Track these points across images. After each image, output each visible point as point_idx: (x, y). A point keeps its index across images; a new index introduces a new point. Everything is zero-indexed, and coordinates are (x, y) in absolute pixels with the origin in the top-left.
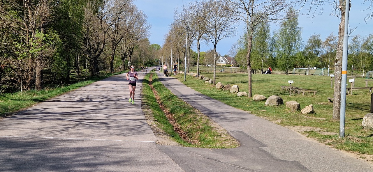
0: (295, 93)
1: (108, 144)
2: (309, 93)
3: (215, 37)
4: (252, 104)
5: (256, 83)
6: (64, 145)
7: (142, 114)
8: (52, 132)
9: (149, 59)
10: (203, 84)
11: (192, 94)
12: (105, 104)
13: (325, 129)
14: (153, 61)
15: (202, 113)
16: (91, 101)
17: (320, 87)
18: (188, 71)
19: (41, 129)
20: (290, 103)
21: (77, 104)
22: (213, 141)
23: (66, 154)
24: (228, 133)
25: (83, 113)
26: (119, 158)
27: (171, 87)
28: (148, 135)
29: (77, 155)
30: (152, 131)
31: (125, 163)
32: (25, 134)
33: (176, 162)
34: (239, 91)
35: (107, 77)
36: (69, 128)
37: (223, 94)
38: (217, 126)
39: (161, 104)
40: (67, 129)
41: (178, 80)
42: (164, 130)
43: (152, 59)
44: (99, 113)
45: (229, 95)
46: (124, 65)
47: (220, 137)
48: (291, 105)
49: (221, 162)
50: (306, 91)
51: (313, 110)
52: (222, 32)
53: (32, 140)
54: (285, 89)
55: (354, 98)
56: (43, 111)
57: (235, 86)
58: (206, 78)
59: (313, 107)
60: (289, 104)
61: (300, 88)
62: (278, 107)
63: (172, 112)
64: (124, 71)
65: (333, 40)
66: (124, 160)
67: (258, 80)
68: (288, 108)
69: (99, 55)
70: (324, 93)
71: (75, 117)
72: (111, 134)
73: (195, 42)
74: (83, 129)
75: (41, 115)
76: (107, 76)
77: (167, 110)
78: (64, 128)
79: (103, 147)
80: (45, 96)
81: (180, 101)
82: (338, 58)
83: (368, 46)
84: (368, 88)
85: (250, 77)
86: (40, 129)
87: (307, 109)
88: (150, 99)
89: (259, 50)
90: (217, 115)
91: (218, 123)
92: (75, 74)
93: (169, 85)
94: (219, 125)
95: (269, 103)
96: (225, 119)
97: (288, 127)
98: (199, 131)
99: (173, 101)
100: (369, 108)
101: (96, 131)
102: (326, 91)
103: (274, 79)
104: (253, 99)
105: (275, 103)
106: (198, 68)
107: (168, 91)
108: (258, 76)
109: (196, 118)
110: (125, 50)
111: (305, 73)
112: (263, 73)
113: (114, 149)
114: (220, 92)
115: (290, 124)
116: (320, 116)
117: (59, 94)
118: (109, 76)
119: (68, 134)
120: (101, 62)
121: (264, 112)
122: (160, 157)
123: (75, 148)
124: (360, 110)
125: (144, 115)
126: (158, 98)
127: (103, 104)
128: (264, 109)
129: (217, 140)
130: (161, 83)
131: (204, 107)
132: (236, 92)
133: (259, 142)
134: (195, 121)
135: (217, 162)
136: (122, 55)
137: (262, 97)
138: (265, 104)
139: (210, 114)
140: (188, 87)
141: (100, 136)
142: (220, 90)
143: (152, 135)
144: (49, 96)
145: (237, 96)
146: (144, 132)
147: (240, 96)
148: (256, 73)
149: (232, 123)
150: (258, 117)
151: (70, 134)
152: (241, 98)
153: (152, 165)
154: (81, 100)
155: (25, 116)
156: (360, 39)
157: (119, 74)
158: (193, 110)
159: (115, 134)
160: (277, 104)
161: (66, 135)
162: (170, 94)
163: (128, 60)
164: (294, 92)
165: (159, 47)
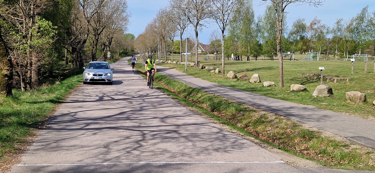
2: (341, 80)
9: (124, 49)
10: (209, 73)
20: (353, 94)
30: (247, 141)
34: (260, 81)
43: (127, 49)
45: (252, 86)
46: (104, 56)
48: (356, 95)
50: (338, 78)
54: (306, 76)
57: (256, 75)
65: (317, 24)
68: (350, 100)
77: (204, 107)
81: (210, 94)
83: (351, 29)
85: (281, 65)
95: (318, 94)
104: (291, 90)
105: (326, 94)
111: (291, 58)
129: (357, 154)
132: (257, 82)
136: (101, 45)
137: (300, 86)
138: (313, 95)
145: (263, 86)
147: (268, 86)
162: (188, 87)
163: (108, 51)
165: (133, 37)
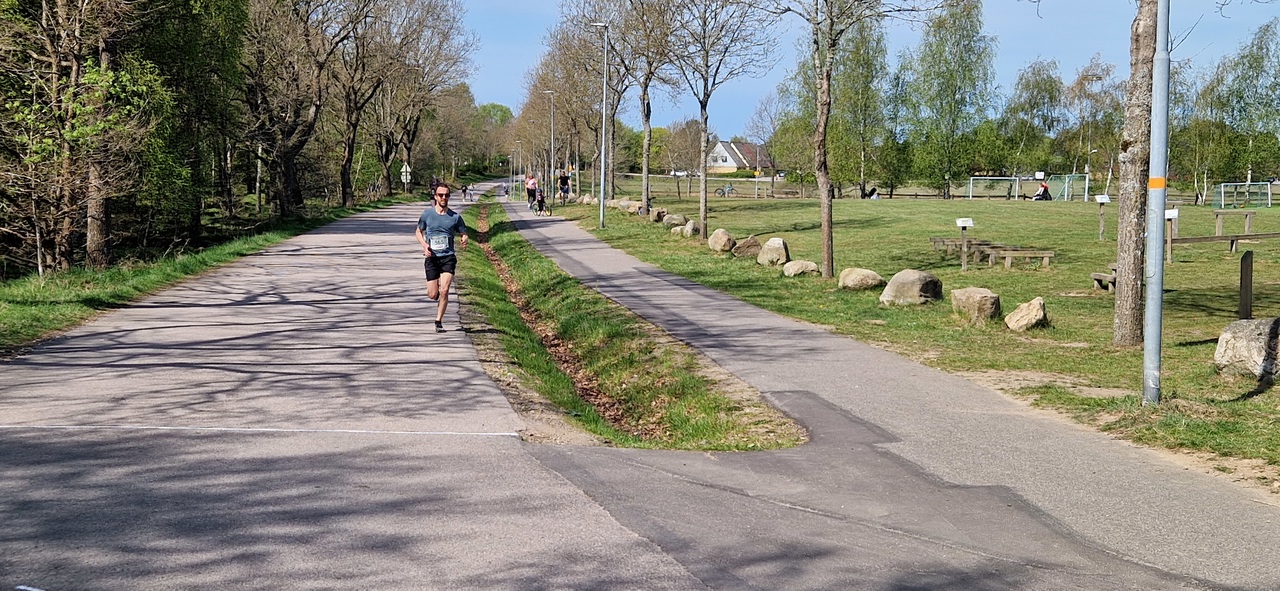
0: (981, 261)
1: (360, 446)
2: (1027, 260)
3: (704, 73)
4: (835, 301)
5: (843, 230)
6: (206, 451)
7: (464, 342)
8: (160, 410)
9: (474, 156)
10: (665, 237)
11: (627, 273)
12: (333, 312)
13: (1091, 377)
14: (487, 163)
15: (669, 335)
16: (284, 301)
17: (1064, 239)
18: (611, 193)
19: (123, 399)
20: (967, 294)
21: (235, 314)
22: (715, 428)
23: (216, 482)
24: (764, 398)
25: (261, 341)
26: (400, 490)
27: (556, 251)
28: (490, 411)
29: (255, 484)
30: (503, 398)
31: (424, 507)
32: (69, 417)
33: (595, 499)
34: (788, 260)
35: (331, 221)
36: (219, 395)
37: (736, 269)
38: (723, 377)
39: (526, 307)
40: (210, 396)
41: (578, 225)
42: (543, 393)
43: (484, 155)
44: (315, 342)
45: (755, 274)
46: (388, 178)
47: (737, 413)
48: (971, 299)
49: (748, 496)
50: (1016, 254)
51: (1045, 315)
52: (727, 59)
53: (94, 438)
54: (944, 248)
55: (1179, 273)
56: (121, 340)
57: (776, 242)
58: (675, 216)
59: (1043, 307)
60: (964, 298)
61: (997, 243)
62: (924, 308)
63: (565, 333)
64: (388, 199)
65: (1100, 79)
66: (420, 495)
67: (851, 222)
68: (960, 313)
69: (302, 144)
70: (1077, 259)
71: (235, 358)
72: (366, 411)
73: (634, 93)
74: (268, 396)
75: (117, 354)
76: (332, 216)
77: (548, 329)
78: (199, 393)
79: (341, 454)
80: (124, 288)
81: (590, 295)
82: (1130, 135)
83: (1219, 97)
84: (1226, 238)
85: (826, 210)
86: (118, 401)
87: (1024, 312)
88: (485, 292)
89: (849, 116)
90: (720, 341)
91: (727, 367)
92: (218, 213)
93: (549, 242)
94: (732, 374)
95: (895, 297)
96: (749, 351)
97: (965, 374)
98: (663, 396)
99: (567, 298)
100: (1230, 304)
101: (312, 403)
102: (1084, 251)
103: (905, 217)
104: (840, 284)
105: (914, 296)
106: (644, 182)
107: (545, 264)
108: (852, 206)
109: (650, 352)
110: (390, 124)
111: (1009, 194)
112: (864, 195)
113: (381, 460)
114: (724, 264)
115: (971, 365)
116: (1070, 335)
117: (170, 282)
118: (338, 216)
119: (215, 415)
120: (310, 167)
121: (881, 328)
122: (539, 484)
123: (245, 461)
124: (1203, 314)
125: (471, 346)
126: (514, 289)
127: (325, 310)
128: (878, 316)
129: (731, 425)
130: (520, 235)
131: (674, 314)
132: (779, 262)
133: (873, 428)
134: (647, 361)
135: (736, 495)
136: (380, 143)
137: (870, 275)
138: (881, 298)
139: (697, 336)
140: (612, 247)
141: (328, 418)
142: (724, 257)
143: (506, 410)
144: (136, 288)
145: (783, 273)
146: (478, 402)
147: (795, 275)
148: (840, 197)
149: (774, 364)
150: (861, 344)
151: (225, 414)
152: (796, 280)
153: (516, 511)
154: (250, 300)
155: (62, 357)
156: (1194, 75)
157: (371, 209)
158: (636, 325)
159: (378, 412)
160: (923, 299)
161: (212, 418)
162: (553, 274)
163: (402, 161)
164: (977, 258)
165: (506, 114)
